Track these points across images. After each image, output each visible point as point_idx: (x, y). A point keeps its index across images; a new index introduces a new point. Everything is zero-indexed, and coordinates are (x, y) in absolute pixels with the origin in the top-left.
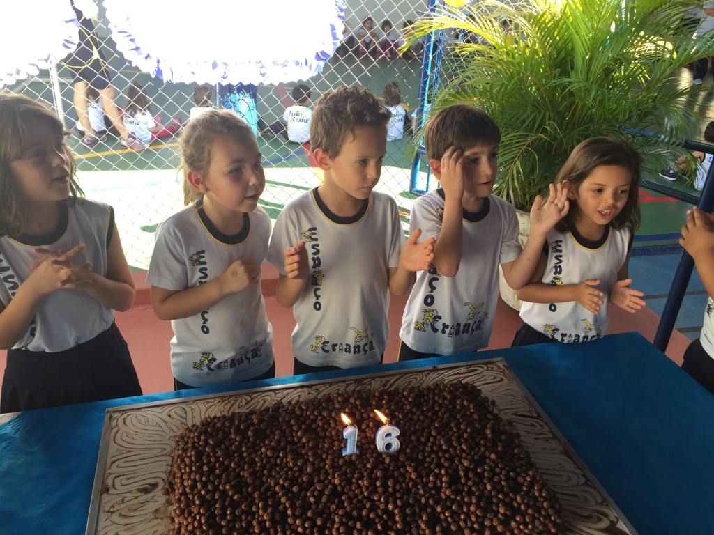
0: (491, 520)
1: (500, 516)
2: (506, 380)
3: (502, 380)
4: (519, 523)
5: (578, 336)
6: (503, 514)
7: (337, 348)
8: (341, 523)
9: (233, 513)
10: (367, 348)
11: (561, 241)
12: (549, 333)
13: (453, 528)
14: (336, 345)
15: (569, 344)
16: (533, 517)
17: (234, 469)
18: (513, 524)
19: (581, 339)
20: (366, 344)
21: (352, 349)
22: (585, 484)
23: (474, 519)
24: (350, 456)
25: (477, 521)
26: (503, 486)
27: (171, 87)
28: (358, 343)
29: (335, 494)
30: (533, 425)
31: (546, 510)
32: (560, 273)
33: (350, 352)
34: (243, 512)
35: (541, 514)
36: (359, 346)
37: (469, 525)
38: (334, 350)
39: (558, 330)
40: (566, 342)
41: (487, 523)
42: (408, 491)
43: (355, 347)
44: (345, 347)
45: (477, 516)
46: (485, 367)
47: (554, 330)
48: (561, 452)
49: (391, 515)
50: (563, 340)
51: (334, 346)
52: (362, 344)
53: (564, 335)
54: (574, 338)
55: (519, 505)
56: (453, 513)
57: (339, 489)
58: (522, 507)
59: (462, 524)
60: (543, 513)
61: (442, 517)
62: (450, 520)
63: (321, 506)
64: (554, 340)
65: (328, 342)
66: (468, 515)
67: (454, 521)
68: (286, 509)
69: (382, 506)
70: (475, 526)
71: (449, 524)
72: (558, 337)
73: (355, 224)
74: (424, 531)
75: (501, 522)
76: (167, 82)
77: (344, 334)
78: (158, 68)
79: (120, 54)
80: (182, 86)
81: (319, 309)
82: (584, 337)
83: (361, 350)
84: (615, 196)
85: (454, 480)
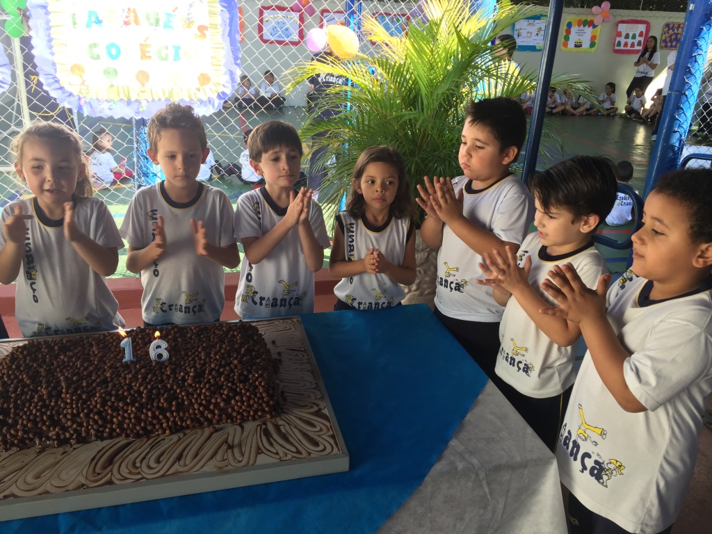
0: (217, 398)
1: (224, 396)
2: (293, 329)
3: (290, 329)
4: (237, 401)
5: (370, 303)
6: (226, 395)
7: (173, 308)
8: (100, 397)
9: (22, 390)
10: (196, 309)
11: (353, 224)
12: (349, 302)
13: (186, 403)
14: (172, 305)
15: (363, 310)
16: (249, 398)
17: (35, 368)
18: (233, 402)
19: (373, 306)
20: (195, 306)
21: (183, 309)
22: (315, 388)
23: (202, 397)
24: (126, 362)
25: (205, 399)
26: (235, 379)
27: (92, 121)
28: (188, 305)
29: (105, 382)
30: (297, 355)
31: (261, 394)
32: (353, 250)
33: (182, 312)
34: (30, 390)
35: (256, 396)
36: (189, 308)
37: (199, 401)
38: (171, 310)
39: (355, 299)
40: (362, 309)
41: (213, 401)
42: (162, 381)
43: (185, 308)
44: (179, 307)
45: (206, 396)
46: (282, 321)
47: (352, 300)
48: (308, 371)
49: (140, 393)
50: (359, 307)
51: (170, 306)
52: (191, 306)
53: (360, 303)
54: (367, 305)
55: (241, 390)
56: (188, 394)
57: (109, 379)
58: (243, 391)
59: (193, 401)
60: (258, 395)
61: (180, 396)
62: (185, 398)
63: (90, 389)
64: (353, 308)
65: (165, 303)
66: (199, 395)
67: (188, 398)
68: (63, 388)
69: (136, 388)
70: (204, 402)
71: (184, 401)
72: (355, 305)
73: (187, 209)
74: (163, 404)
75: (223, 400)
76: (88, 116)
77: (179, 297)
78: (79, 104)
79: (46, 92)
80: (100, 119)
81: (157, 276)
82: (376, 304)
83: (191, 310)
84: (383, 186)
85: (199, 376)
